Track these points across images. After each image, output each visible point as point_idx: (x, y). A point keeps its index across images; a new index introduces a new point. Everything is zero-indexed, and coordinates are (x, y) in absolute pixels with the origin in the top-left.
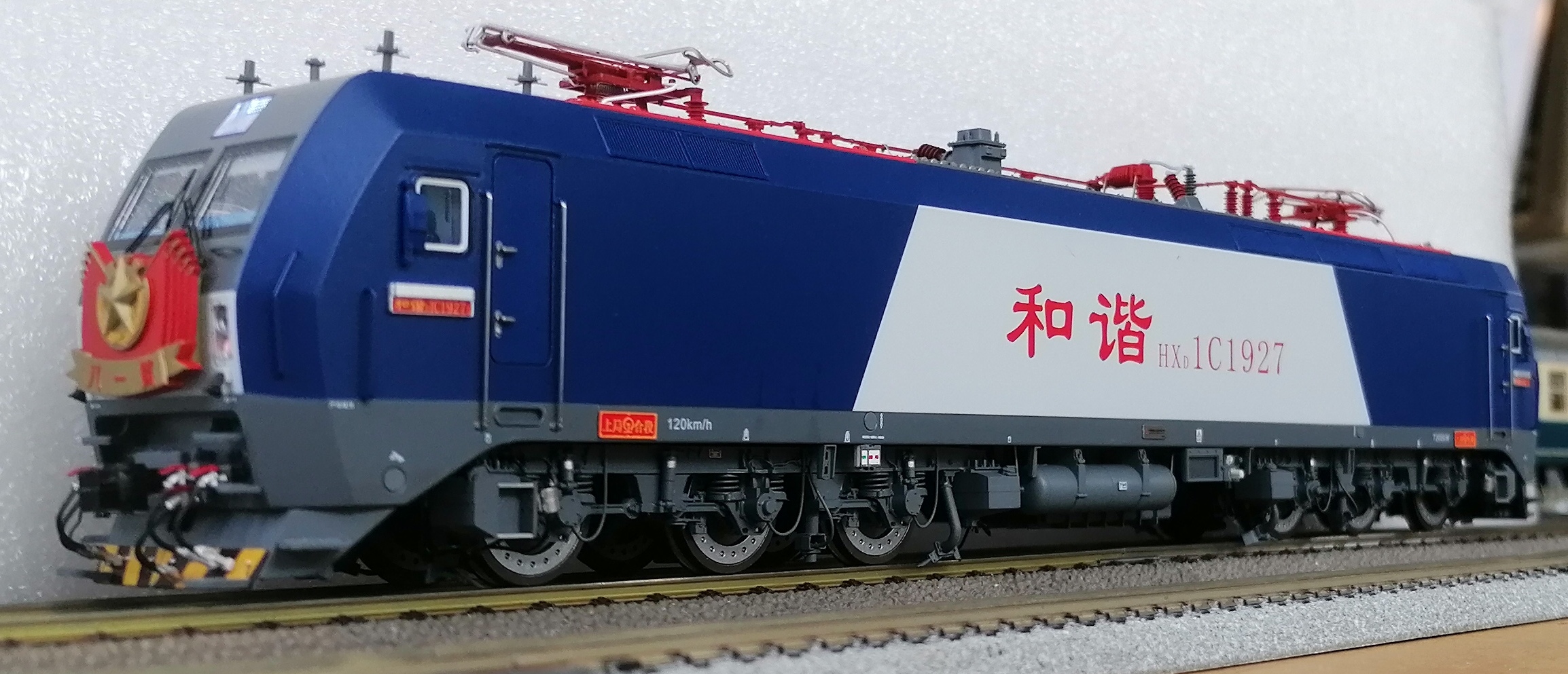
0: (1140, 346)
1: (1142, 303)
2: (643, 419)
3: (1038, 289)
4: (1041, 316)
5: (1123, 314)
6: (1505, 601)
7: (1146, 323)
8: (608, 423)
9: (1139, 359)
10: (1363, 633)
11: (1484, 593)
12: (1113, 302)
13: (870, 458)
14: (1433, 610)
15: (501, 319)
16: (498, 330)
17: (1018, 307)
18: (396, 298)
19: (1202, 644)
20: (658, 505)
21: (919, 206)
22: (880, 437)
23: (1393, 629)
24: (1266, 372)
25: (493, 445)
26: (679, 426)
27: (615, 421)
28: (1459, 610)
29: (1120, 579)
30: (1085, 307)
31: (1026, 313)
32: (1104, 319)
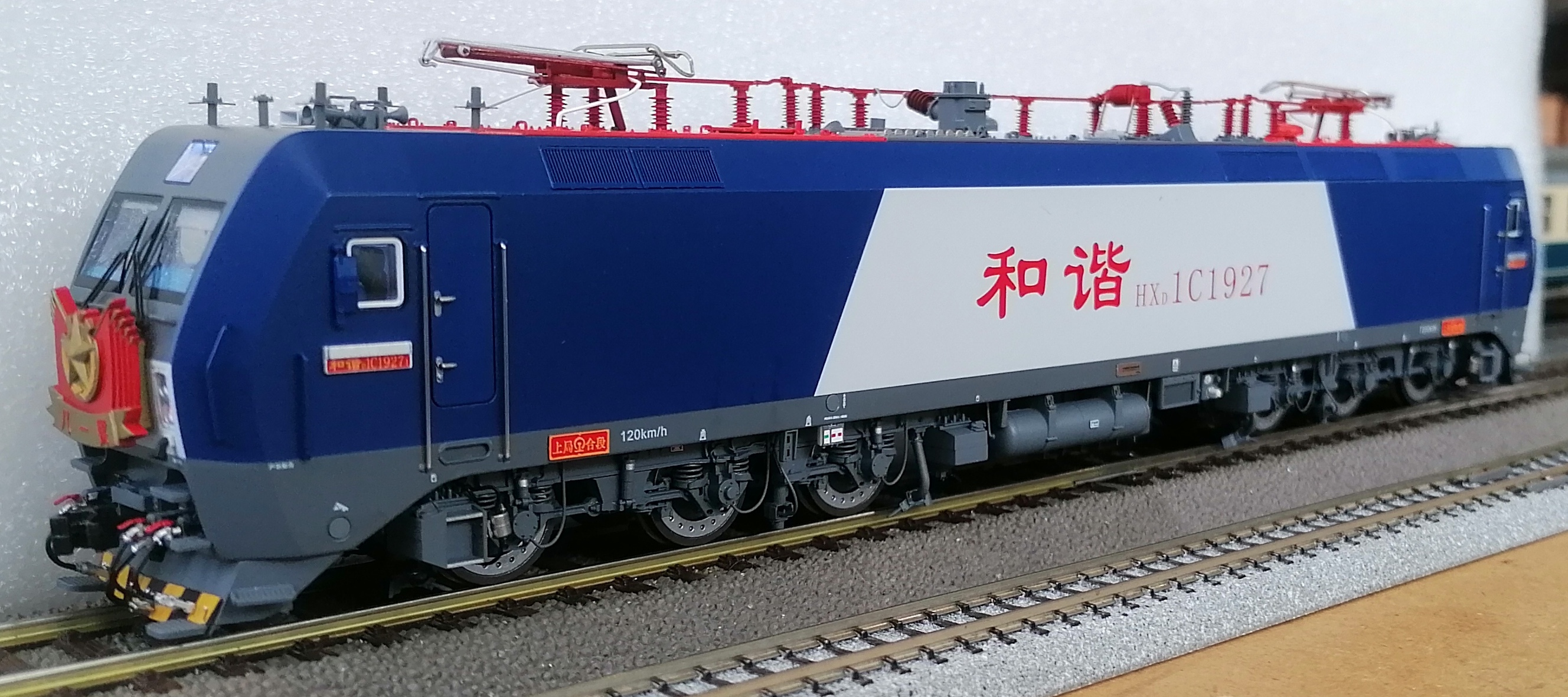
0: (1117, 290)
1: (1121, 248)
2: (594, 437)
3: (1011, 251)
4: (1014, 277)
5: (1099, 262)
6: (1450, 542)
7: (1124, 267)
8: (558, 445)
9: (1116, 302)
10: (1296, 603)
11: (1429, 537)
12: (1090, 253)
13: (833, 436)
14: (1373, 566)
15: (440, 366)
16: (439, 375)
17: (989, 272)
18: (329, 361)
19: (1125, 648)
20: (618, 504)
21: (886, 190)
22: (842, 417)
23: (1327, 595)
24: (1248, 295)
25: (439, 484)
26: (633, 437)
27: (566, 442)
28: (1400, 561)
29: (1085, 515)
30: (1059, 260)
31: (998, 276)
32: (1080, 270)
